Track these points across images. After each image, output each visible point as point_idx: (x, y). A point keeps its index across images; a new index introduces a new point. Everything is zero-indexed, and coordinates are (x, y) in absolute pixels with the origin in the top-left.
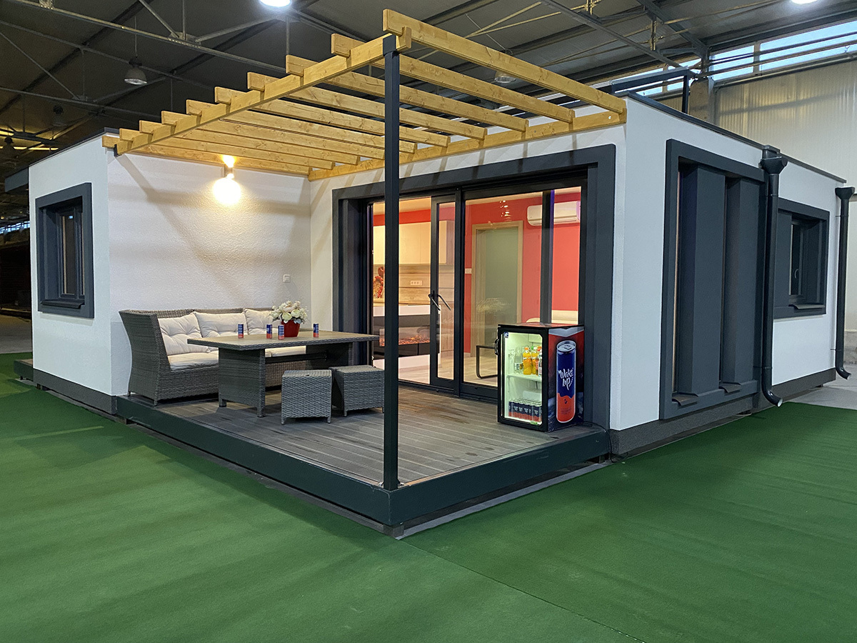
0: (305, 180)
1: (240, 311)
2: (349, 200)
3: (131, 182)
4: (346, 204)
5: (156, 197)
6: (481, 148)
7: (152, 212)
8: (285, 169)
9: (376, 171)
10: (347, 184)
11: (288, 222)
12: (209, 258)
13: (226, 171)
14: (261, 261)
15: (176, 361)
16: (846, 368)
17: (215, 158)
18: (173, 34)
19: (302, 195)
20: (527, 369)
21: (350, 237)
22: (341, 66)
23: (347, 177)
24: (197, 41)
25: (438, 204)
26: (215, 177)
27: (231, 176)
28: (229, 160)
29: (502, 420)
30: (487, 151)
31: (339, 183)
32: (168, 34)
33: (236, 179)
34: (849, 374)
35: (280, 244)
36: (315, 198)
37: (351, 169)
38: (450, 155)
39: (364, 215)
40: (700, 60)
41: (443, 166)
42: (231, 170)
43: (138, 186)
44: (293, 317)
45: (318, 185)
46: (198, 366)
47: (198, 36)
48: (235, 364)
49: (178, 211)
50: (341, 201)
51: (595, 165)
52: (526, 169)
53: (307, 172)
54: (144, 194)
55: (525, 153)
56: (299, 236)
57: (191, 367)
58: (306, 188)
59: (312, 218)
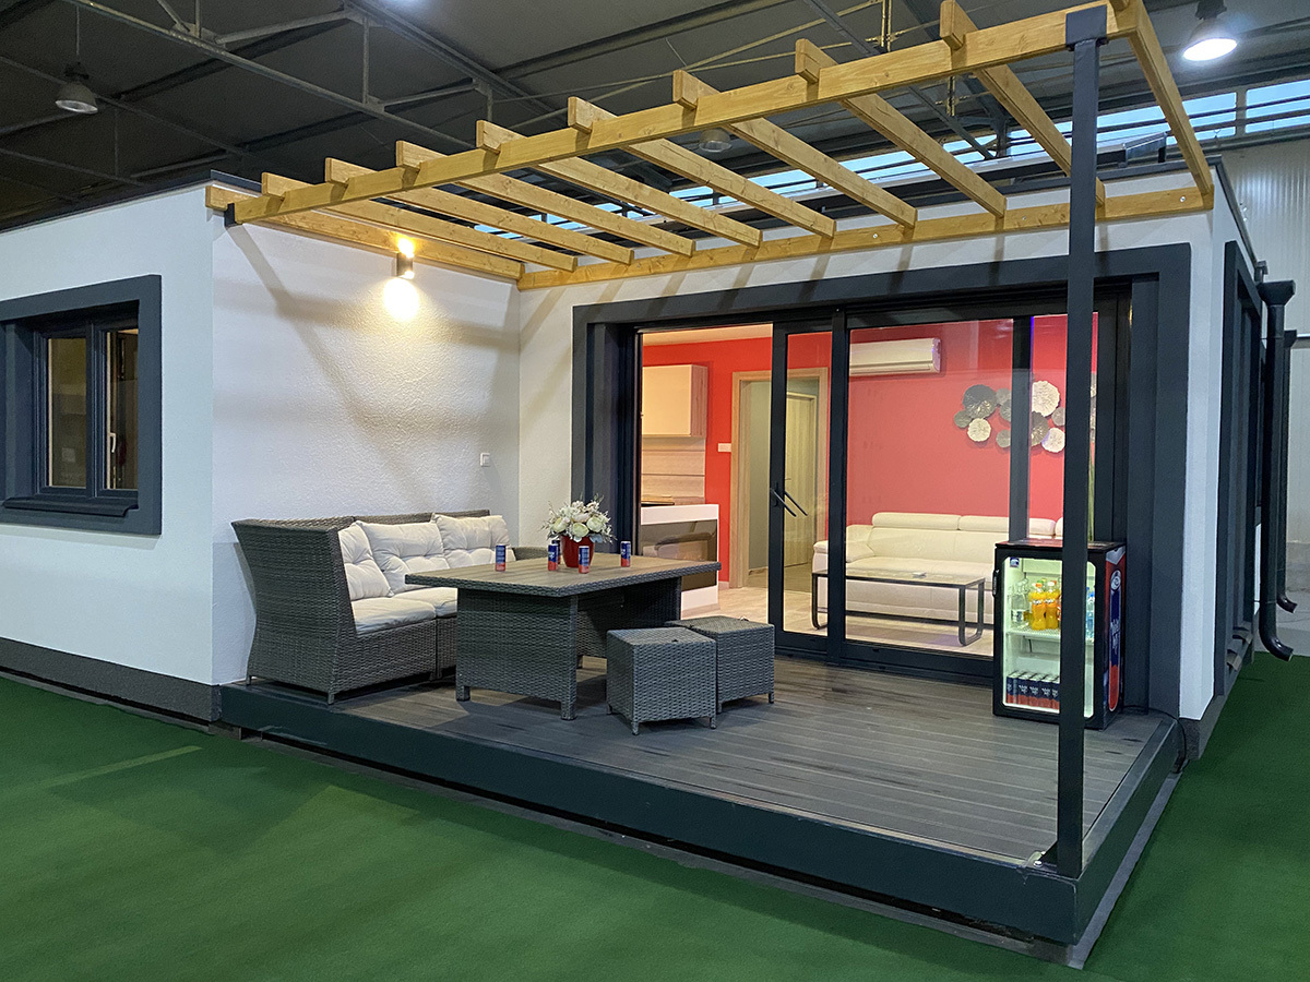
0: (512, 288)
1: (426, 518)
2: (606, 324)
3: (253, 277)
4: (600, 332)
5: (294, 308)
6: (907, 242)
7: (283, 333)
8: (487, 268)
9: (669, 277)
10: (604, 296)
11: (487, 359)
12: (370, 420)
13: (401, 264)
14: (447, 427)
15: (368, 612)
17: (386, 241)
18: (178, 26)
19: (508, 314)
20: (1041, 621)
21: (605, 388)
23: (604, 286)
24: (219, 41)
26: (381, 276)
27: (409, 274)
28: (407, 245)
29: (1000, 711)
31: (589, 294)
32: (170, 25)
33: (414, 281)
35: (475, 399)
36: (533, 320)
37: (616, 271)
38: (836, 251)
39: (629, 350)
40: (995, 137)
41: (819, 270)
42: (410, 264)
43: (261, 282)
45: (537, 298)
46: (399, 624)
47: (224, 33)
49: (323, 333)
50: (591, 326)
51: (1155, 276)
52: (1005, 280)
53: (516, 274)
54: (271, 301)
55: (1000, 252)
58: (513, 302)
59: (522, 355)
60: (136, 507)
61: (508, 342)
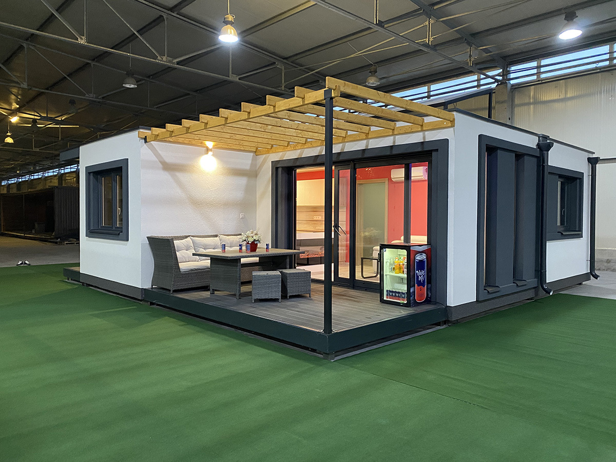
0: (253, 155)
1: (216, 236)
2: (282, 167)
3: (154, 158)
4: (280, 170)
5: (168, 167)
6: (367, 138)
7: (165, 176)
8: (242, 149)
9: (300, 151)
10: (281, 158)
11: (243, 181)
12: (196, 203)
13: (208, 150)
14: (227, 205)
15: (183, 266)
16: (597, 272)
17: (201, 143)
18: (159, 58)
19: (252, 164)
20: (397, 271)
21: (282, 190)
22: (299, 103)
23: (281, 154)
24: (174, 61)
25: (339, 171)
26: (200, 154)
27: (210, 153)
28: (210, 144)
29: (382, 301)
30: (370, 140)
31: (276, 157)
32: (156, 58)
33: (213, 155)
34: (598, 276)
35: (239, 195)
36: (260, 166)
37: (284, 149)
38: (347, 142)
39: (291, 177)
40: (501, 70)
41: (343, 148)
42: (211, 150)
43: (157, 159)
44: (255, 240)
45: (262, 158)
46: (196, 270)
47: (176, 58)
48: (221, 268)
49: (179, 175)
50: (277, 168)
51: (437, 150)
52: (395, 152)
53: (255, 150)
54: (160, 165)
55: (394, 142)
56: (250, 190)
57: (192, 270)
58: (254, 159)
59: (258, 178)
60: (122, 232)
61: (252, 174)
